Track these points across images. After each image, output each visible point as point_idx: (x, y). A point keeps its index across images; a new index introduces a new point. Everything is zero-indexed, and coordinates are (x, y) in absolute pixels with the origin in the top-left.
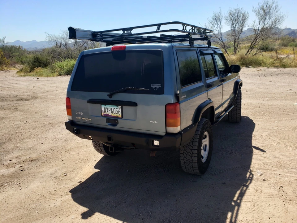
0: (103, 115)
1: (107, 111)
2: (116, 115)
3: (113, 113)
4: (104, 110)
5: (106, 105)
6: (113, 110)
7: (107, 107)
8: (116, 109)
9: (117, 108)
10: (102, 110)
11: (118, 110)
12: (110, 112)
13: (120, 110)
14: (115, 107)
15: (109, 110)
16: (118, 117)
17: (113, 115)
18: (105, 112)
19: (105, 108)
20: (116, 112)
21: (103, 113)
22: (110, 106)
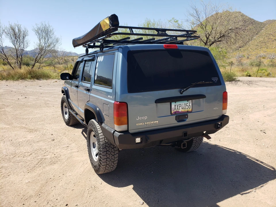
0: (173, 113)
1: (178, 108)
2: (186, 110)
3: (183, 109)
4: (174, 108)
5: (177, 102)
6: (183, 106)
7: (178, 103)
8: (187, 104)
9: (187, 102)
10: (172, 108)
11: (188, 105)
12: (181, 108)
13: (191, 104)
14: (186, 102)
15: (179, 107)
16: (188, 112)
17: (183, 110)
18: (176, 109)
19: (175, 105)
20: (187, 107)
21: (173, 111)
22: (181, 102)
